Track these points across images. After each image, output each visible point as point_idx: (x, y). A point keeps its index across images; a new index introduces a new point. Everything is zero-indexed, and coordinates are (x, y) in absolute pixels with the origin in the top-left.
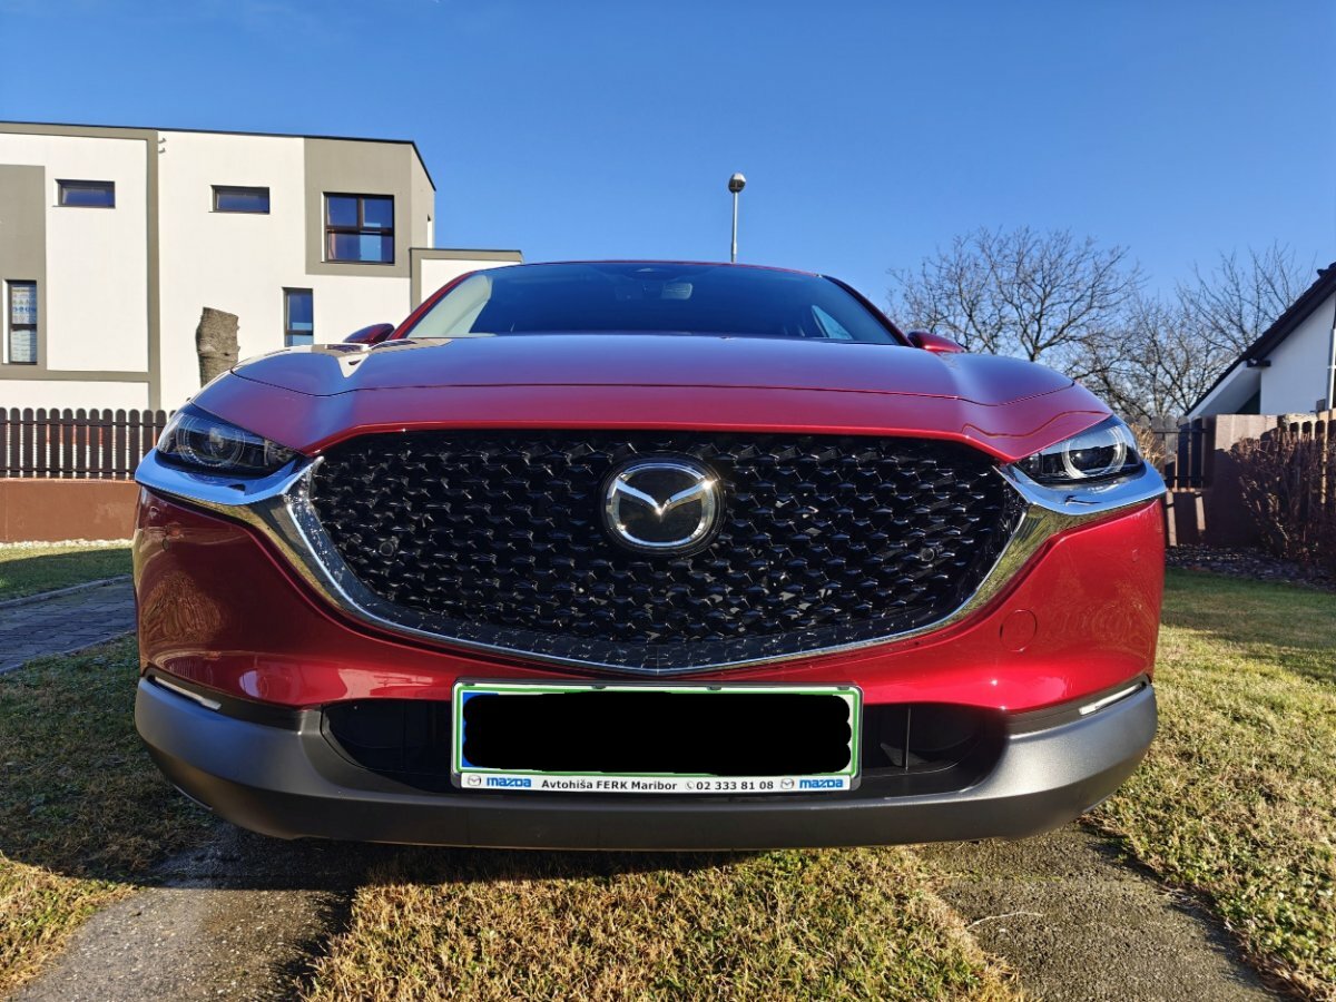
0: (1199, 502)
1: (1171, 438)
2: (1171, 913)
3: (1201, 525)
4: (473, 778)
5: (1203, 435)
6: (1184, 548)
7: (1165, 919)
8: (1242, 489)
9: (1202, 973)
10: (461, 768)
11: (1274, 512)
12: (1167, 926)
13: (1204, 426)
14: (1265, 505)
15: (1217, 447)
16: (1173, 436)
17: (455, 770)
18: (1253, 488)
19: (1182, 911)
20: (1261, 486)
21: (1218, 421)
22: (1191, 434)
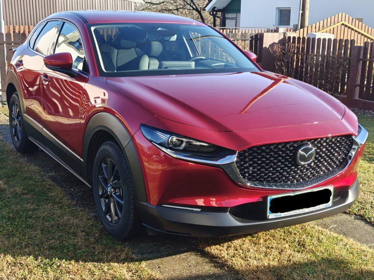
5: (258, 41)
13: (258, 37)
16: (248, 41)
17: (268, 215)
20: (281, 64)
21: (264, 35)
22: (254, 40)
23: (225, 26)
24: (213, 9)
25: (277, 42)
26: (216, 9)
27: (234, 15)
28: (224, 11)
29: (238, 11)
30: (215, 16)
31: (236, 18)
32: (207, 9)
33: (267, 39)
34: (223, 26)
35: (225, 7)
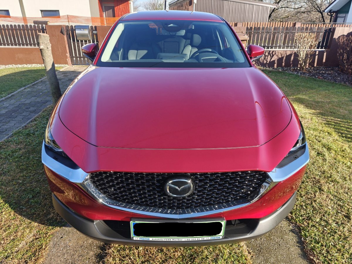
0: (325, 54)
1: (322, 34)
2: (291, 233)
3: (324, 61)
4: (136, 238)
5: (331, 33)
6: (318, 68)
7: (289, 235)
8: (337, 52)
9: (294, 255)
10: (133, 236)
11: (345, 59)
12: (289, 238)
13: (332, 30)
14: (343, 57)
15: (334, 37)
16: (322, 33)
17: (132, 236)
18: (341, 52)
19: (293, 232)
20: (343, 51)
21: (336, 29)
22: (327, 33)
23: (336, 22)
24: (330, 11)
25: (346, 34)
26: (332, 11)
27: (344, 15)
28: (337, 12)
29: (347, 12)
30: (331, 16)
31: (345, 16)
32: (326, 11)
33: (338, 31)
34: (334, 22)
35: (339, 9)
